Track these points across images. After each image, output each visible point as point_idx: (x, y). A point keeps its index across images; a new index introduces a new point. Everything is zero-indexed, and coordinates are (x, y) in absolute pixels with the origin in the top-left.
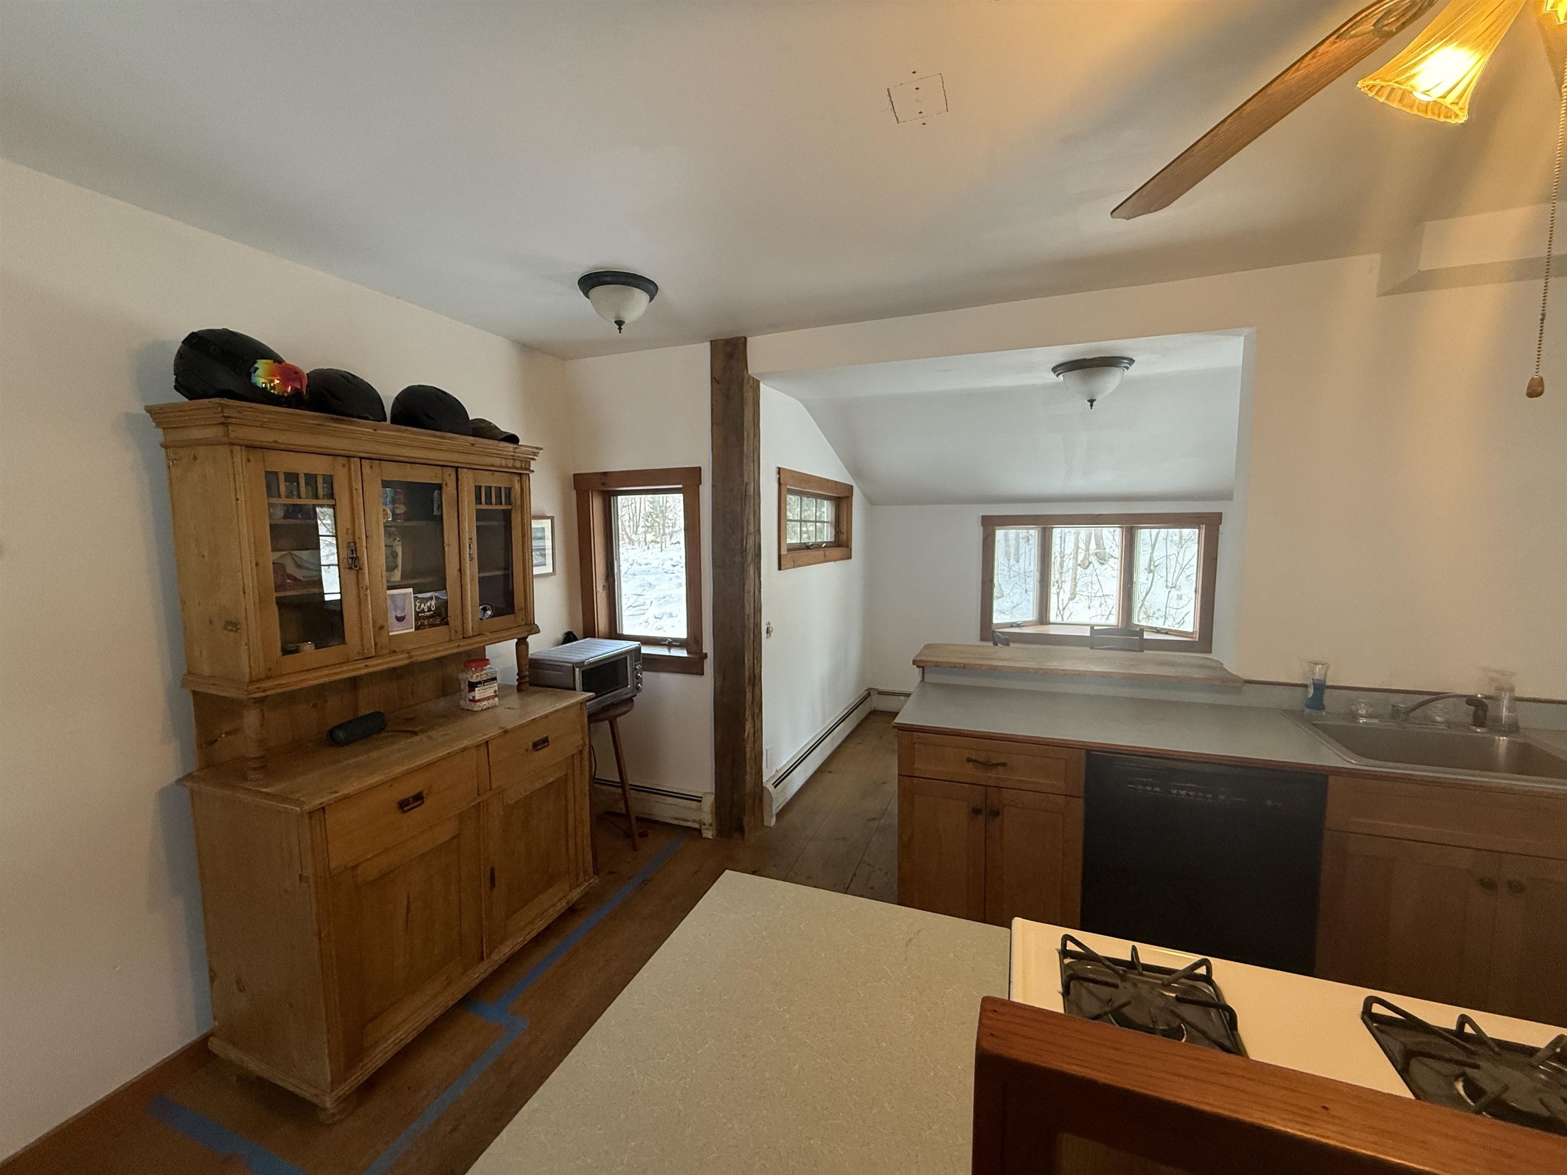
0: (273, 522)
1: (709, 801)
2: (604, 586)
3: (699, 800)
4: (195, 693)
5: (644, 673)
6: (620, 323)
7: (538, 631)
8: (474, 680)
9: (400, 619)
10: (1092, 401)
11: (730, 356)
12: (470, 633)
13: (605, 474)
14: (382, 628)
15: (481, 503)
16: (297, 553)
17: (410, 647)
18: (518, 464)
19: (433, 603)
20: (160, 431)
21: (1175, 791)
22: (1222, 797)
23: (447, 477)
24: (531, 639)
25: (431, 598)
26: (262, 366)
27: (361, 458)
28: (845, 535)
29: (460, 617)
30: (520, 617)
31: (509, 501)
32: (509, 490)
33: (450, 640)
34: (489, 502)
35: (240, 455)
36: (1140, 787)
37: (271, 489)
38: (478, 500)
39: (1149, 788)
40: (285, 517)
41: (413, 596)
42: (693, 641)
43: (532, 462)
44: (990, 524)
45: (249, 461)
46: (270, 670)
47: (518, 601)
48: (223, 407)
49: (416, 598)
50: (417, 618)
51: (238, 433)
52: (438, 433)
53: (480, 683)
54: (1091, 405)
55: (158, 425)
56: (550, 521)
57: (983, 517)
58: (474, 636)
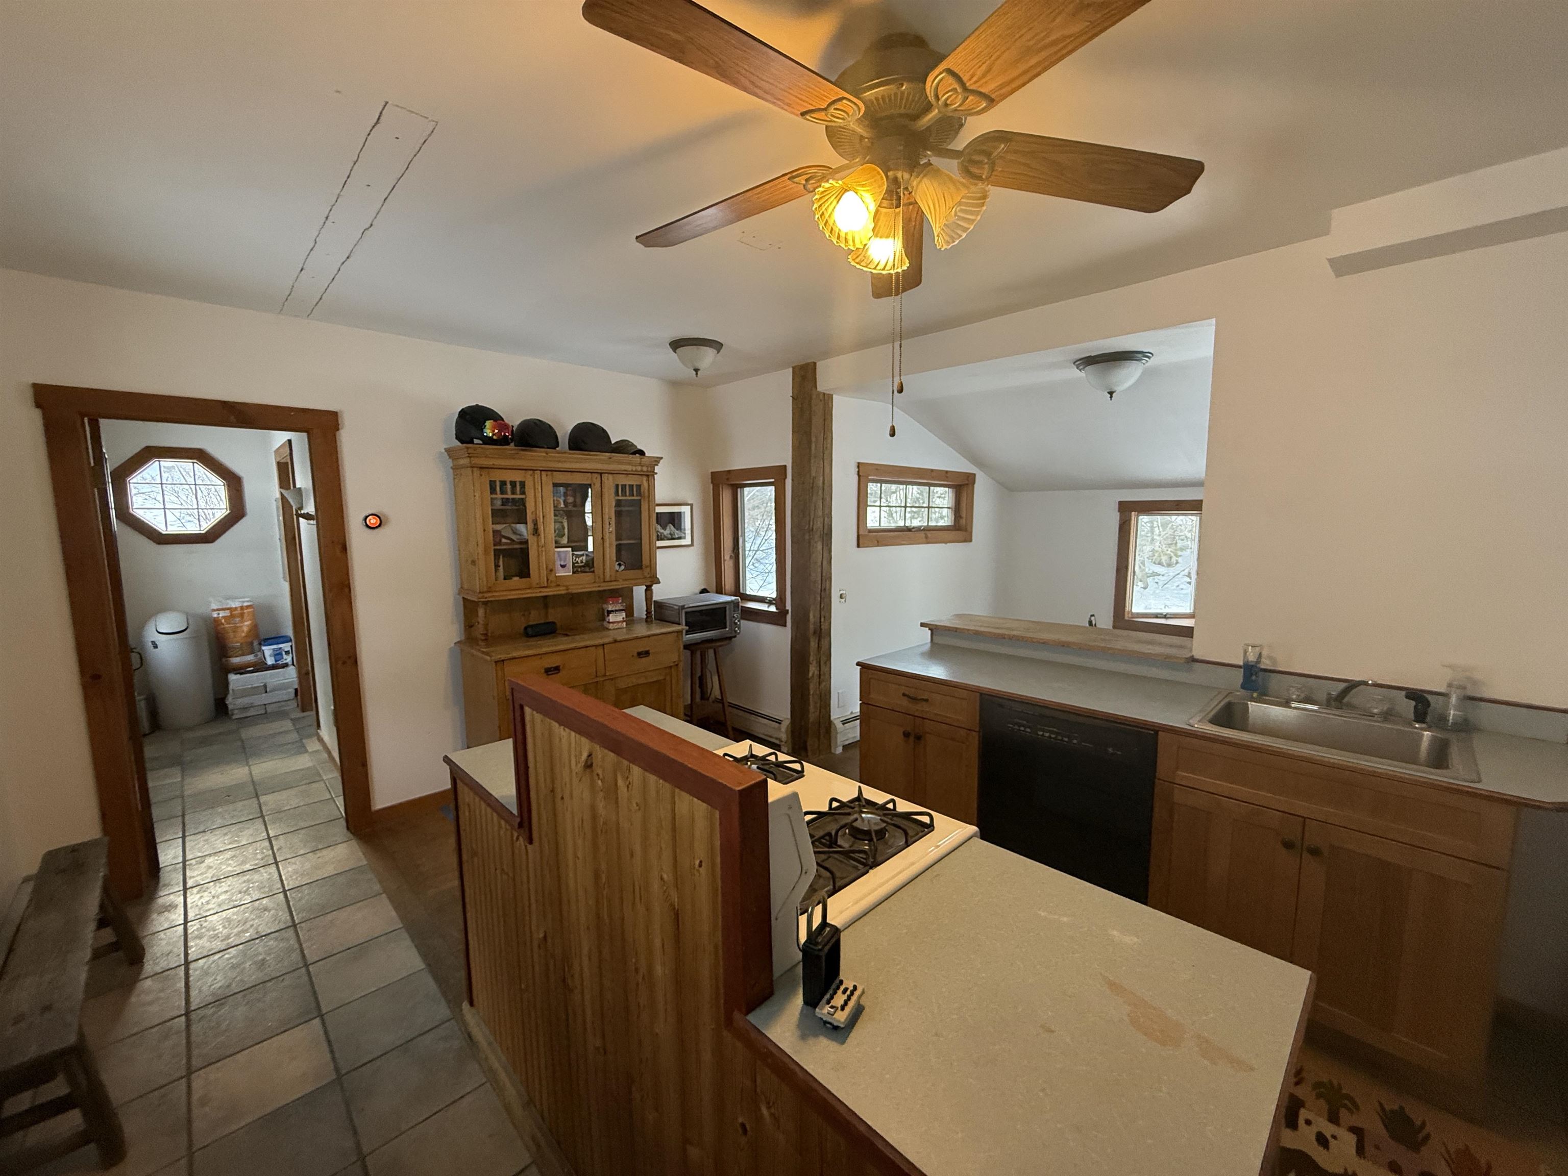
0: (494, 508)
1: (786, 723)
2: (731, 556)
3: (779, 722)
4: (463, 598)
5: (742, 621)
6: (696, 370)
7: (659, 583)
8: (610, 609)
9: (563, 566)
10: (1111, 393)
11: (804, 378)
12: (608, 578)
13: (729, 472)
14: (551, 570)
15: (618, 495)
16: (513, 525)
17: (568, 584)
18: (645, 469)
19: (584, 558)
20: (450, 460)
21: (1041, 733)
22: (1075, 741)
23: (595, 480)
24: (654, 587)
25: (583, 555)
26: (489, 424)
27: (541, 471)
28: (964, 520)
29: (602, 568)
30: (646, 571)
31: (639, 494)
32: (639, 486)
33: (595, 582)
34: (624, 494)
35: (477, 472)
36: (1016, 727)
37: (493, 490)
38: (617, 494)
39: (1022, 728)
40: (502, 505)
41: (571, 553)
42: (779, 601)
43: (656, 467)
44: (1128, 509)
45: (481, 475)
46: (490, 587)
47: (646, 561)
48: (468, 448)
49: (573, 555)
50: (574, 567)
51: (475, 461)
52: (586, 453)
53: (612, 611)
54: (1111, 397)
55: (450, 457)
56: (689, 507)
57: (1120, 503)
58: (611, 581)
